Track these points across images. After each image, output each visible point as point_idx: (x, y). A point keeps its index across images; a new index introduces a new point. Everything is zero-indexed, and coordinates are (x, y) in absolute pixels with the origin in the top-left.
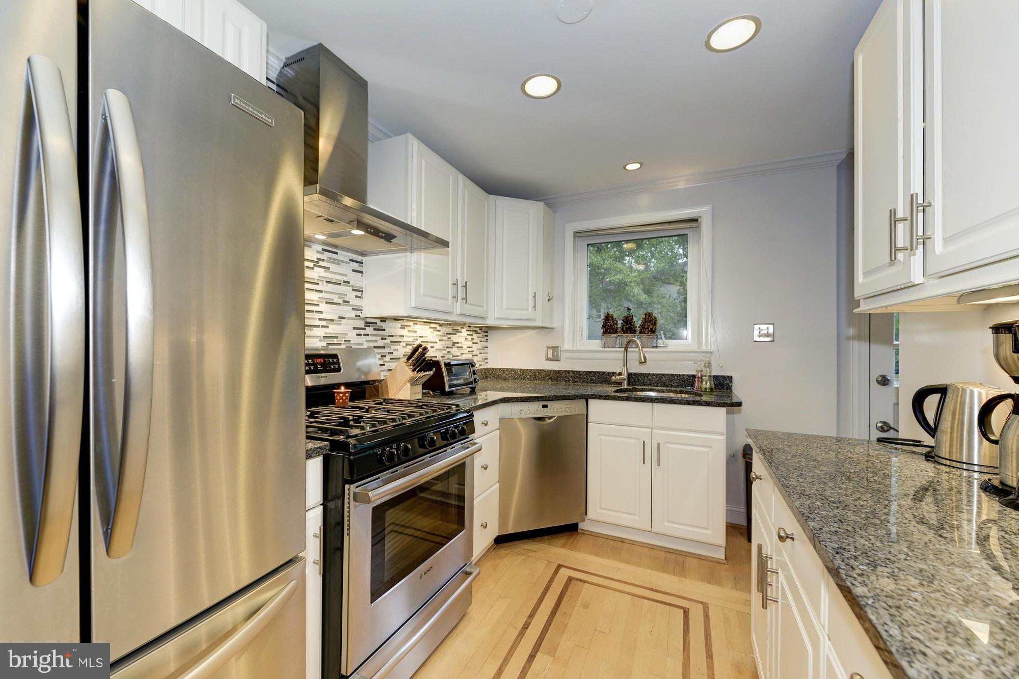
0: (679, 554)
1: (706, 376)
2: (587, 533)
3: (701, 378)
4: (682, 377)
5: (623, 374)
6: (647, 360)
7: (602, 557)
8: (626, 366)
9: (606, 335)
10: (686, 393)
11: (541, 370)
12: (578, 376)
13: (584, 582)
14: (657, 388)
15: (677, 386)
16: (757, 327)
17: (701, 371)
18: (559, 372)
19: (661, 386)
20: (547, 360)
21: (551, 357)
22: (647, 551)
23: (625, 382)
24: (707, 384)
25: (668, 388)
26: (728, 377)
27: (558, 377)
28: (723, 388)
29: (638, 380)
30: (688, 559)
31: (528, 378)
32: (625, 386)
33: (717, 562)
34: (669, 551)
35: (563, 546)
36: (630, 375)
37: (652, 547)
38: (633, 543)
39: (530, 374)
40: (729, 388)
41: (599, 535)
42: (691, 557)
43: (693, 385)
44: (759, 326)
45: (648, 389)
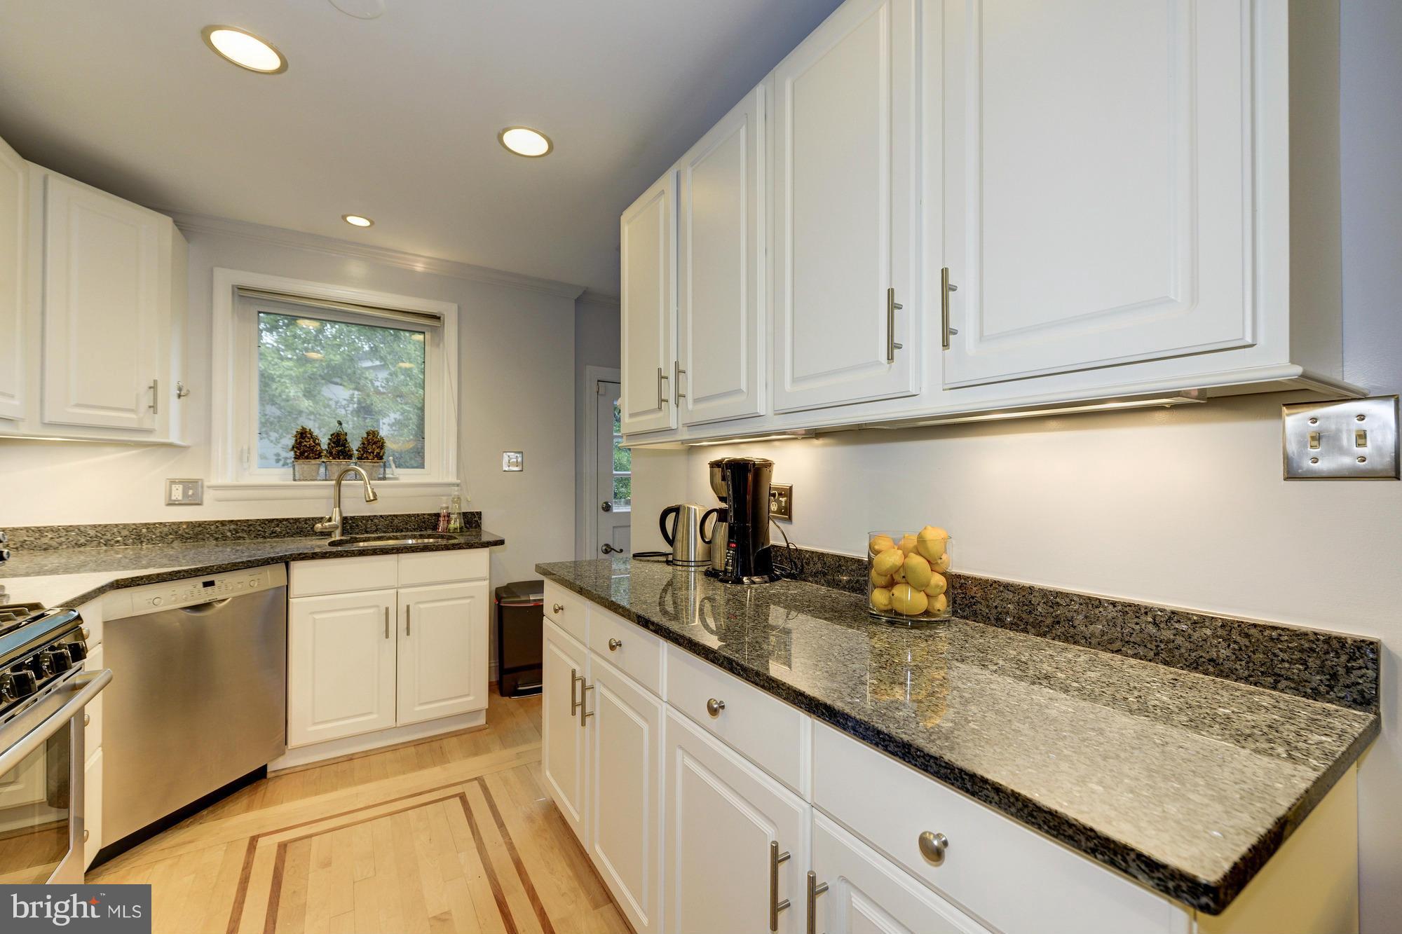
0: (432, 741)
1: (454, 514)
2: (283, 772)
3: (448, 516)
4: (421, 517)
5: (333, 519)
6: (377, 497)
7: (326, 791)
8: (339, 507)
9: (301, 461)
10: (429, 537)
11: (155, 524)
12: (245, 528)
13: (310, 836)
14: (388, 535)
15: (415, 530)
16: (505, 455)
17: (447, 508)
18: (200, 524)
19: (393, 532)
20: (169, 505)
21: (180, 498)
22: (389, 755)
23: (338, 532)
24: (455, 524)
25: (403, 534)
26: (477, 513)
27: (197, 534)
28: (471, 527)
29: (357, 526)
30: (445, 742)
31: (118, 541)
32: (337, 537)
33: (479, 729)
34: (417, 743)
35: (249, 808)
36: (345, 520)
37: (394, 748)
38: (366, 754)
39: (125, 533)
40: (478, 526)
41: (308, 767)
42: (446, 738)
43: (435, 527)
44: (508, 454)
45: (374, 537)
